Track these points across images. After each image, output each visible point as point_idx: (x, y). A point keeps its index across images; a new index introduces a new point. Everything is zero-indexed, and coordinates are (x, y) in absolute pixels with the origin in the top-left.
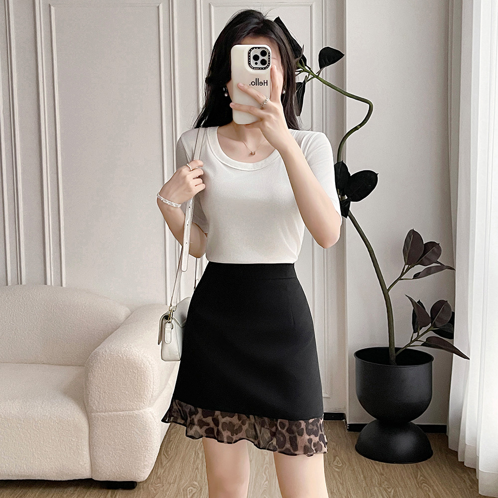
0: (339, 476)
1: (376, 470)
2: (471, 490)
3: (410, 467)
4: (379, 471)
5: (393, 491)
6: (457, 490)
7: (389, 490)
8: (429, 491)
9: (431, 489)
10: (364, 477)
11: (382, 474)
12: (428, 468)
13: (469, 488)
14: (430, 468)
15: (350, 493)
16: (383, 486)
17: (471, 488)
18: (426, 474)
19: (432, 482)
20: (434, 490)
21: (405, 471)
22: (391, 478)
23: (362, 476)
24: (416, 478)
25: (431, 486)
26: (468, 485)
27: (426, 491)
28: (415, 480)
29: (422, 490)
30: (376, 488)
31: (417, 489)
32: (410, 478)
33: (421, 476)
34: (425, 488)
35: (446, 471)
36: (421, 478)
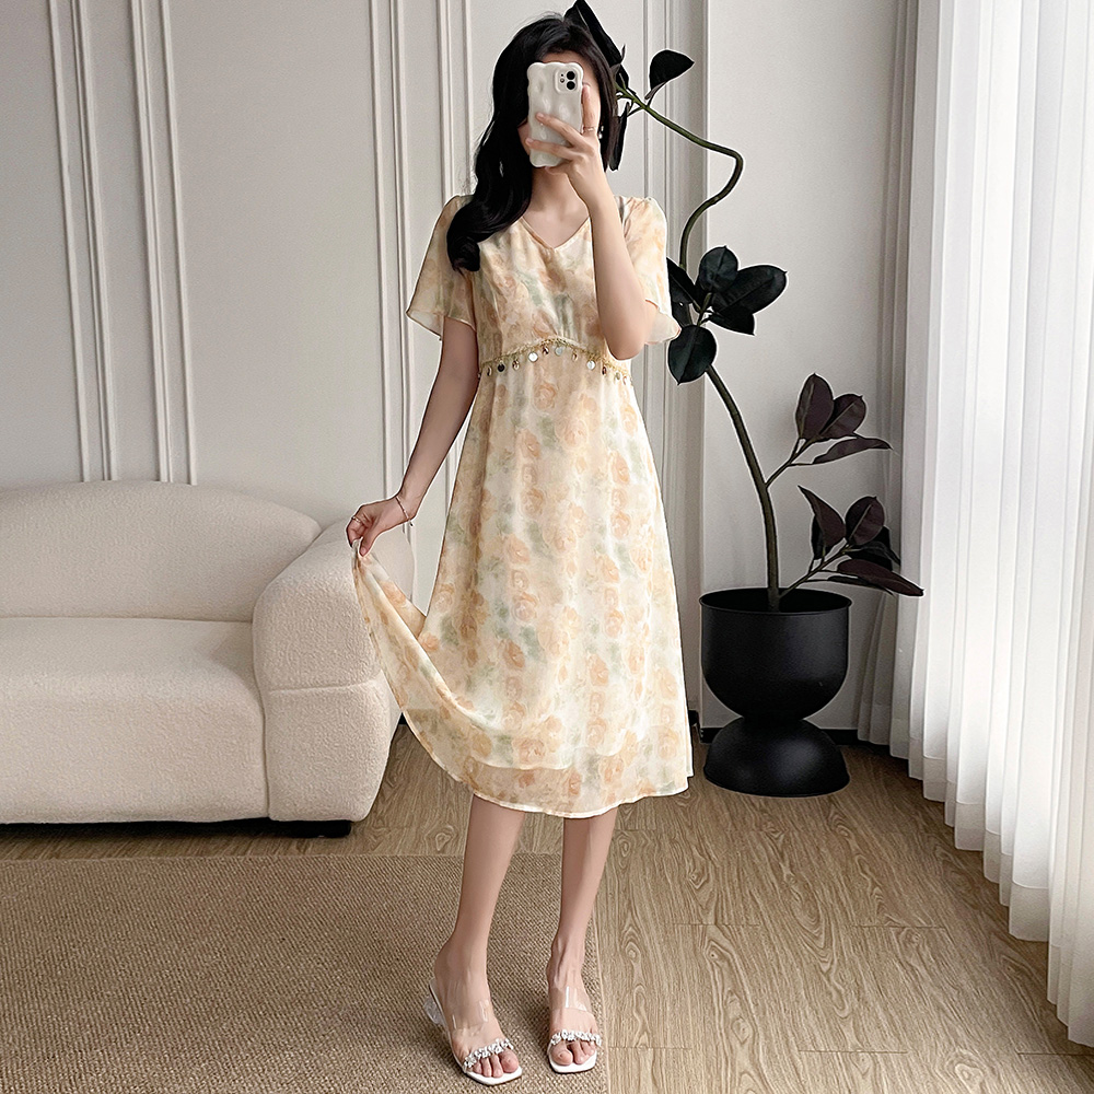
0: (685, 814)
1: (753, 804)
2: (926, 835)
3: (816, 801)
4: (758, 806)
5: (782, 837)
6: (901, 835)
7: (776, 836)
8: (849, 837)
9: (853, 837)
10: (732, 817)
11: (763, 811)
12: (849, 802)
13: (923, 831)
14: (853, 801)
15: (704, 842)
16: (764, 829)
17: (927, 832)
18: (845, 811)
19: (856, 824)
20: (858, 836)
21: (806, 806)
22: (780, 816)
23: (727, 814)
24: (827, 817)
25: (854, 829)
26: (920, 826)
27: (843, 836)
28: (825, 822)
29: (837, 835)
30: (752, 833)
31: (827, 833)
32: (815, 817)
33: (836, 813)
34: (842, 832)
35: (882, 805)
36: (837, 816)
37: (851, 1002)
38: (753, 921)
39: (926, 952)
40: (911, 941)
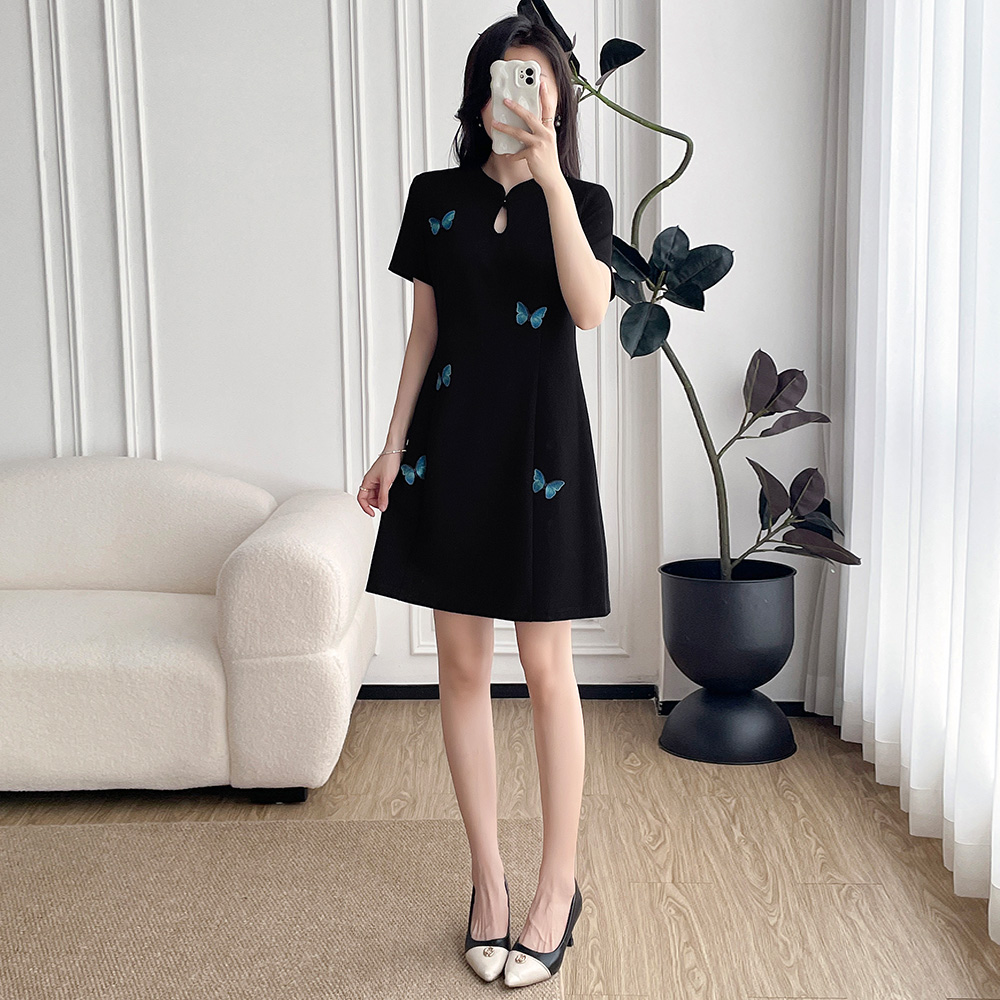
1: (706, 772)
2: (865, 799)
3: (766, 768)
4: (711, 773)
5: (734, 801)
6: (842, 799)
7: (728, 801)
8: (795, 801)
9: (798, 799)
10: (685, 783)
11: (718, 778)
12: (796, 769)
13: (863, 796)
14: (798, 767)
15: (658, 806)
16: (718, 794)
18: (791, 777)
19: (802, 790)
20: (803, 799)
21: (757, 774)
22: (732, 783)
23: (680, 780)
24: (775, 784)
25: (800, 794)
26: (860, 791)
27: (790, 800)
28: (774, 788)
29: (784, 799)
30: (705, 798)
31: (775, 798)
32: (765, 784)
33: (784, 779)
34: (789, 797)
35: (825, 769)
36: (785, 782)
37: (797, 951)
38: (707, 878)
39: (866, 907)
40: (851, 897)
